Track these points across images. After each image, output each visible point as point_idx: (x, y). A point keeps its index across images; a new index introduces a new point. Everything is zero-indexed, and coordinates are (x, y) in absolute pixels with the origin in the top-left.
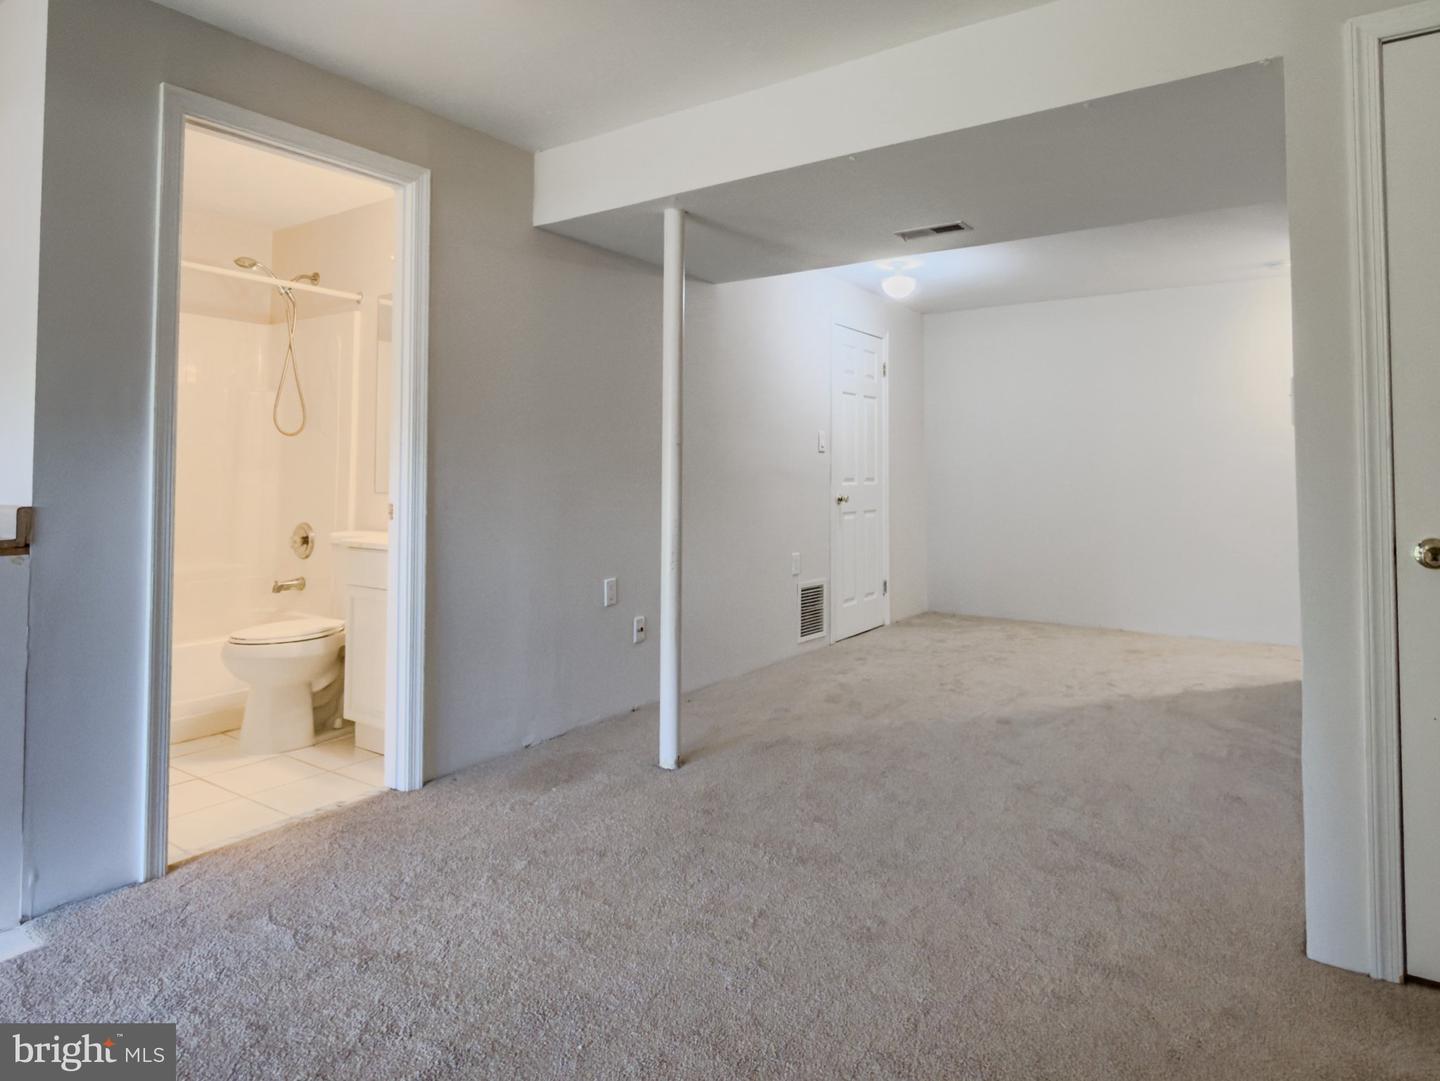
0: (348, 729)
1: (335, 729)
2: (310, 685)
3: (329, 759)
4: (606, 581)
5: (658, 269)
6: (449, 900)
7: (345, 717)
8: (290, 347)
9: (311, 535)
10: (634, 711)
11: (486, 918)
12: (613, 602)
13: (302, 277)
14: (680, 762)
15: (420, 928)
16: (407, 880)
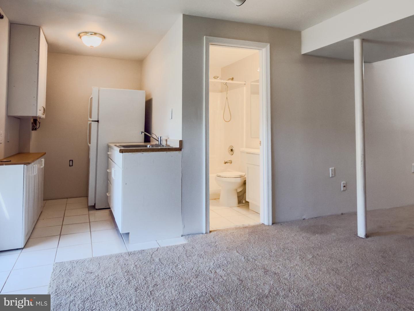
0: (247, 204)
1: (243, 203)
2: (237, 190)
3: (242, 211)
4: (330, 169)
5: (352, 61)
6: (288, 261)
7: (247, 200)
8: (227, 98)
9: (233, 149)
10: (342, 214)
11: (302, 270)
12: (334, 176)
13: (229, 79)
14: (367, 236)
15: (280, 267)
16: (273, 251)
